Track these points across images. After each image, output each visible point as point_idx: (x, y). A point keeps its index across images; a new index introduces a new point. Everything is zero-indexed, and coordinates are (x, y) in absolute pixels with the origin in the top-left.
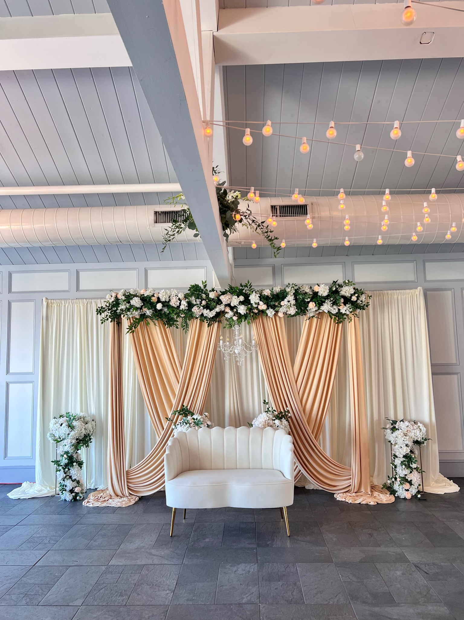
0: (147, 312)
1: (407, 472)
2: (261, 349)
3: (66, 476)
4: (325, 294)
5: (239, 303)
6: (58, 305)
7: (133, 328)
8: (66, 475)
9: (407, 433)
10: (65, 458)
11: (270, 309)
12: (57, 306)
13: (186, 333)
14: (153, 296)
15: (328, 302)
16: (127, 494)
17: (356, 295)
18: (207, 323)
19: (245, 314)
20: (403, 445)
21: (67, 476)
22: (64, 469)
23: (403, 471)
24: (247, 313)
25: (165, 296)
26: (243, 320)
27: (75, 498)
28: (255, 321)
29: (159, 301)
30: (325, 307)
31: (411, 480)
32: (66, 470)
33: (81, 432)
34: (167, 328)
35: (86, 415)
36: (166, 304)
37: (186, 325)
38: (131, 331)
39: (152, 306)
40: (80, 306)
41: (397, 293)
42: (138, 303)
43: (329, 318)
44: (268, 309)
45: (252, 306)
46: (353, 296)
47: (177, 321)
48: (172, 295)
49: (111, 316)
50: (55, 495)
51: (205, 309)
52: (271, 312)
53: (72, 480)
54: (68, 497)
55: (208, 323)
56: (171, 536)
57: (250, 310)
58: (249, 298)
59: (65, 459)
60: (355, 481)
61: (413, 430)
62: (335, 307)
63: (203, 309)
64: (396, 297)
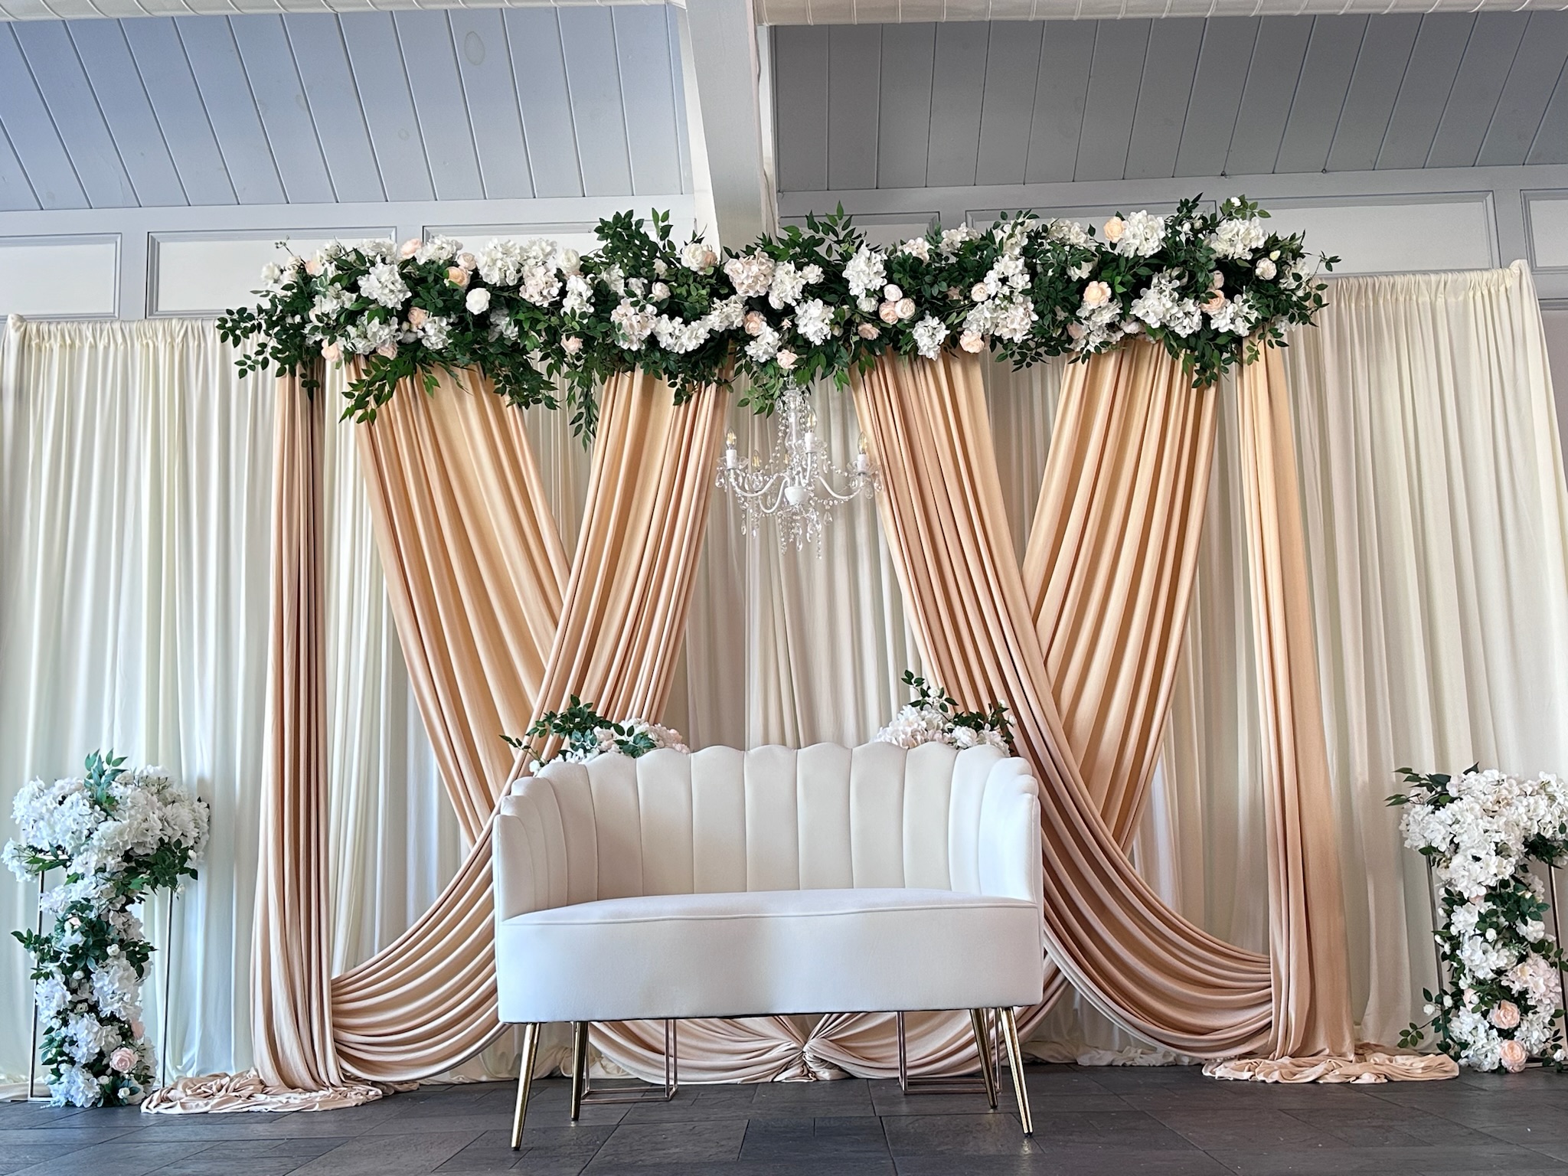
0: (428, 327)
1: (1501, 958)
2: (891, 486)
3: (74, 1004)
4: (1150, 248)
5: (803, 292)
6: (68, 342)
7: (371, 399)
8: (76, 998)
9: (1496, 808)
10: (73, 926)
11: (928, 317)
12: (61, 346)
13: (585, 445)
14: (452, 263)
15: (1163, 281)
16: (334, 1078)
17: (1275, 255)
18: (673, 385)
19: (829, 338)
20: (1485, 848)
21: (81, 1002)
22: (67, 972)
23: (1488, 955)
24: (832, 335)
25: (499, 264)
26: (819, 371)
27: (109, 1099)
28: (866, 377)
29: (476, 280)
30: (1148, 303)
31: (1523, 993)
32: (78, 975)
33: (145, 825)
34: (511, 404)
35: (171, 774)
36: (506, 297)
37: (588, 409)
38: (359, 413)
39: (450, 303)
40: (155, 348)
41: (1428, 284)
42: (392, 287)
43: (1167, 357)
44: (922, 319)
45: (856, 307)
46: (1260, 258)
47: (549, 386)
48: (532, 262)
49: (281, 351)
50: (29, 1098)
51: (665, 316)
52: (929, 335)
53: (101, 1021)
54: (82, 1088)
55: (675, 389)
56: (517, 1149)
57: (847, 325)
58: (844, 275)
59: (74, 932)
60: (1289, 1007)
61: (1522, 797)
62: (1189, 304)
63: (657, 316)
64: (1425, 299)
